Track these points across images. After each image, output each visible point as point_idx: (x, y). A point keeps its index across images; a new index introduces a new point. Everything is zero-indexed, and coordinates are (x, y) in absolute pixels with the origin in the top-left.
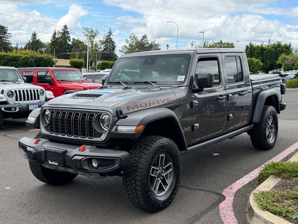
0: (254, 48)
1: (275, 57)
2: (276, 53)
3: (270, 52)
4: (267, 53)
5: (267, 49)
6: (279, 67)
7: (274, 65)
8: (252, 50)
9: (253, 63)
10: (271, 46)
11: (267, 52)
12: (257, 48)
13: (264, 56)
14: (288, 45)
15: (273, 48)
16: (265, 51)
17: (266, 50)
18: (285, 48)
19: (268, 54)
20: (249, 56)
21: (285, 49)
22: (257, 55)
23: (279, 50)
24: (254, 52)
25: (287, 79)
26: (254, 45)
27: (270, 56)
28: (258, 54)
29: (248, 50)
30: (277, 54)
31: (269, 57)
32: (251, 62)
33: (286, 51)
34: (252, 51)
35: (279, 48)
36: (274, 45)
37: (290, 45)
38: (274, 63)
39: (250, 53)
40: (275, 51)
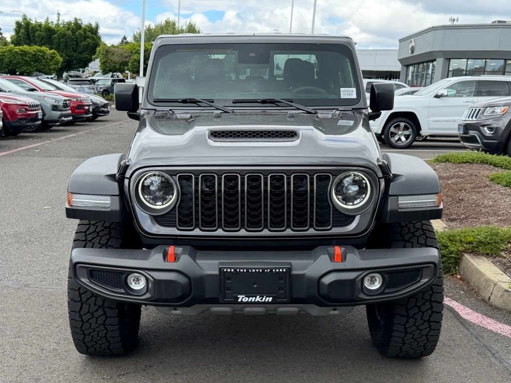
0: (33, 27)
1: (75, 46)
2: (75, 39)
3: (64, 36)
4: (59, 39)
5: (58, 31)
6: (81, 65)
7: (73, 61)
8: (30, 30)
9: (45, 57)
10: (64, 26)
11: (59, 36)
12: (39, 28)
13: (53, 44)
14: (94, 26)
15: (68, 29)
16: (53, 34)
17: (56, 34)
18: (89, 31)
19: (61, 40)
20: (24, 41)
21: (89, 34)
22: (41, 41)
23: (80, 34)
24: (34, 35)
25: (100, 88)
26: (31, 22)
27: (65, 45)
28: (42, 39)
29: (23, 30)
30: (77, 41)
31: (64, 47)
32: (41, 54)
33: (92, 37)
34: (30, 32)
35: (79, 31)
36: (69, 24)
37: (97, 27)
38: (72, 59)
39: (26, 36)
40: (73, 35)
